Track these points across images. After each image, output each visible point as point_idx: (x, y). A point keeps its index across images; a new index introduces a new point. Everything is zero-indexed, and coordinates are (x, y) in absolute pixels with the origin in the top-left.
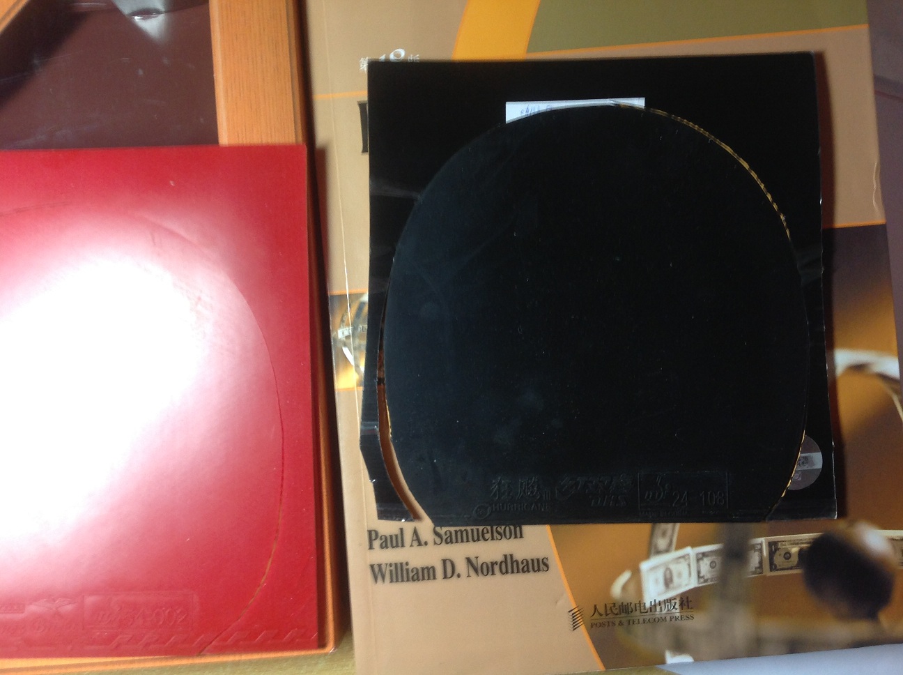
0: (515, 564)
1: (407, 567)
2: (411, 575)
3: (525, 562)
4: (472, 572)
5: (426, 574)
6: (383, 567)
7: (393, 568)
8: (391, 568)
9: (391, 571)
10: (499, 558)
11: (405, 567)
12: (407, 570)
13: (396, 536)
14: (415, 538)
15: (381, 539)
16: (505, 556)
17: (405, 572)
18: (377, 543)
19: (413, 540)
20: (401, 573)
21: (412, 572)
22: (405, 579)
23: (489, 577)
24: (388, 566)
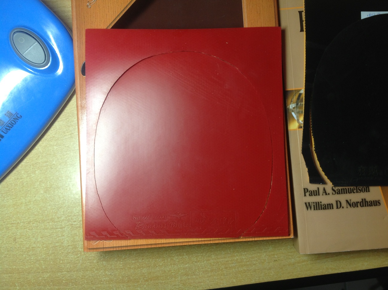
0: (366, 203)
1: (321, 204)
2: (323, 207)
3: (370, 202)
4: (348, 206)
5: (329, 206)
6: (311, 204)
7: (315, 204)
8: (314, 204)
9: (314, 205)
10: (360, 200)
11: (320, 204)
12: (321, 205)
13: (316, 191)
14: (324, 192)
15: (309, 192)
16: (362, 199)
17: (320, 206)
18: (307, 194)
19: (323, 193)
20: (318, 206)
21: (323, 205)
22: (320, 208)
23: (356, 208)
24: (313, 203)
